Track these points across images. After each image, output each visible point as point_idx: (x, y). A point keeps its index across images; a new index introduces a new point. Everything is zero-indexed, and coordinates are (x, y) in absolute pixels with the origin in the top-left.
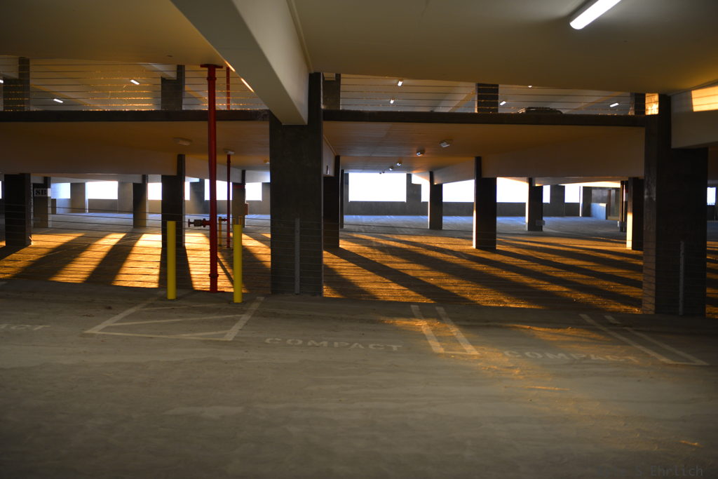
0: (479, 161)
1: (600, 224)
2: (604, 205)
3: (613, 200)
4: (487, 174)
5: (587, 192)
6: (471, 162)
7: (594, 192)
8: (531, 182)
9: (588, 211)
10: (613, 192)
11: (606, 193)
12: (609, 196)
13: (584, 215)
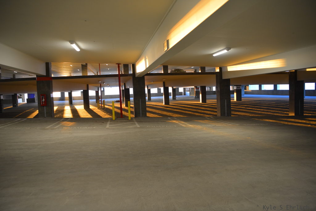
0: (164, 83)
1: (188, 97)
2: (189, 92)
3: (191, 91)
4: (166, 86)
5: (184, 89)
6: (162, 83)
7: (186, 89)
8: (172, 87)
9: (185, 94)
10: (191, 89)
11: (189, 89)
12: (190, 90)
13: (184, 95)
